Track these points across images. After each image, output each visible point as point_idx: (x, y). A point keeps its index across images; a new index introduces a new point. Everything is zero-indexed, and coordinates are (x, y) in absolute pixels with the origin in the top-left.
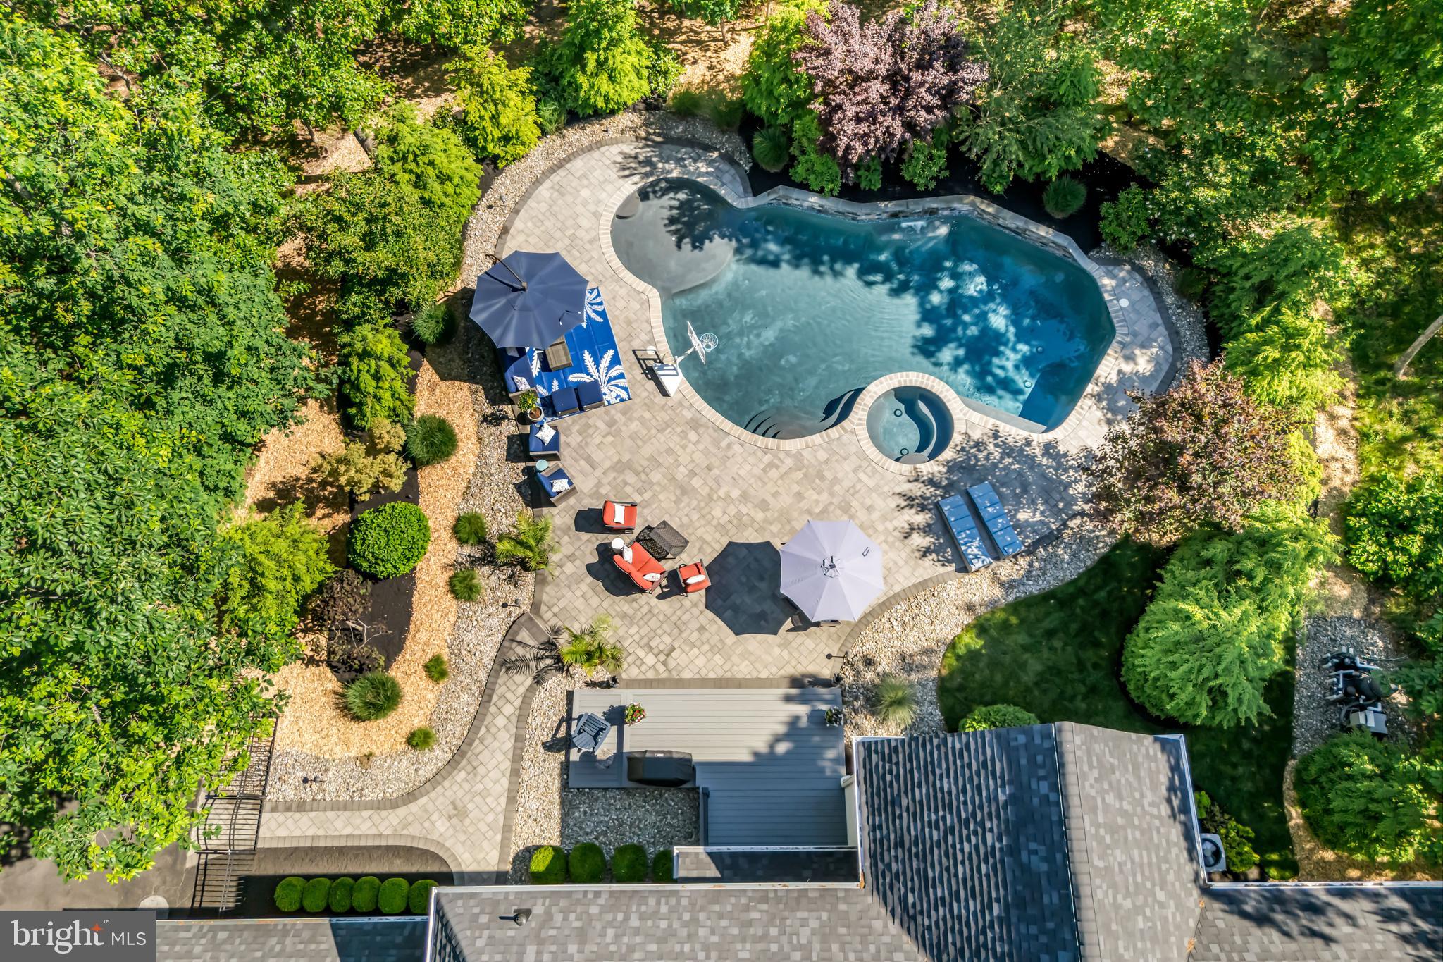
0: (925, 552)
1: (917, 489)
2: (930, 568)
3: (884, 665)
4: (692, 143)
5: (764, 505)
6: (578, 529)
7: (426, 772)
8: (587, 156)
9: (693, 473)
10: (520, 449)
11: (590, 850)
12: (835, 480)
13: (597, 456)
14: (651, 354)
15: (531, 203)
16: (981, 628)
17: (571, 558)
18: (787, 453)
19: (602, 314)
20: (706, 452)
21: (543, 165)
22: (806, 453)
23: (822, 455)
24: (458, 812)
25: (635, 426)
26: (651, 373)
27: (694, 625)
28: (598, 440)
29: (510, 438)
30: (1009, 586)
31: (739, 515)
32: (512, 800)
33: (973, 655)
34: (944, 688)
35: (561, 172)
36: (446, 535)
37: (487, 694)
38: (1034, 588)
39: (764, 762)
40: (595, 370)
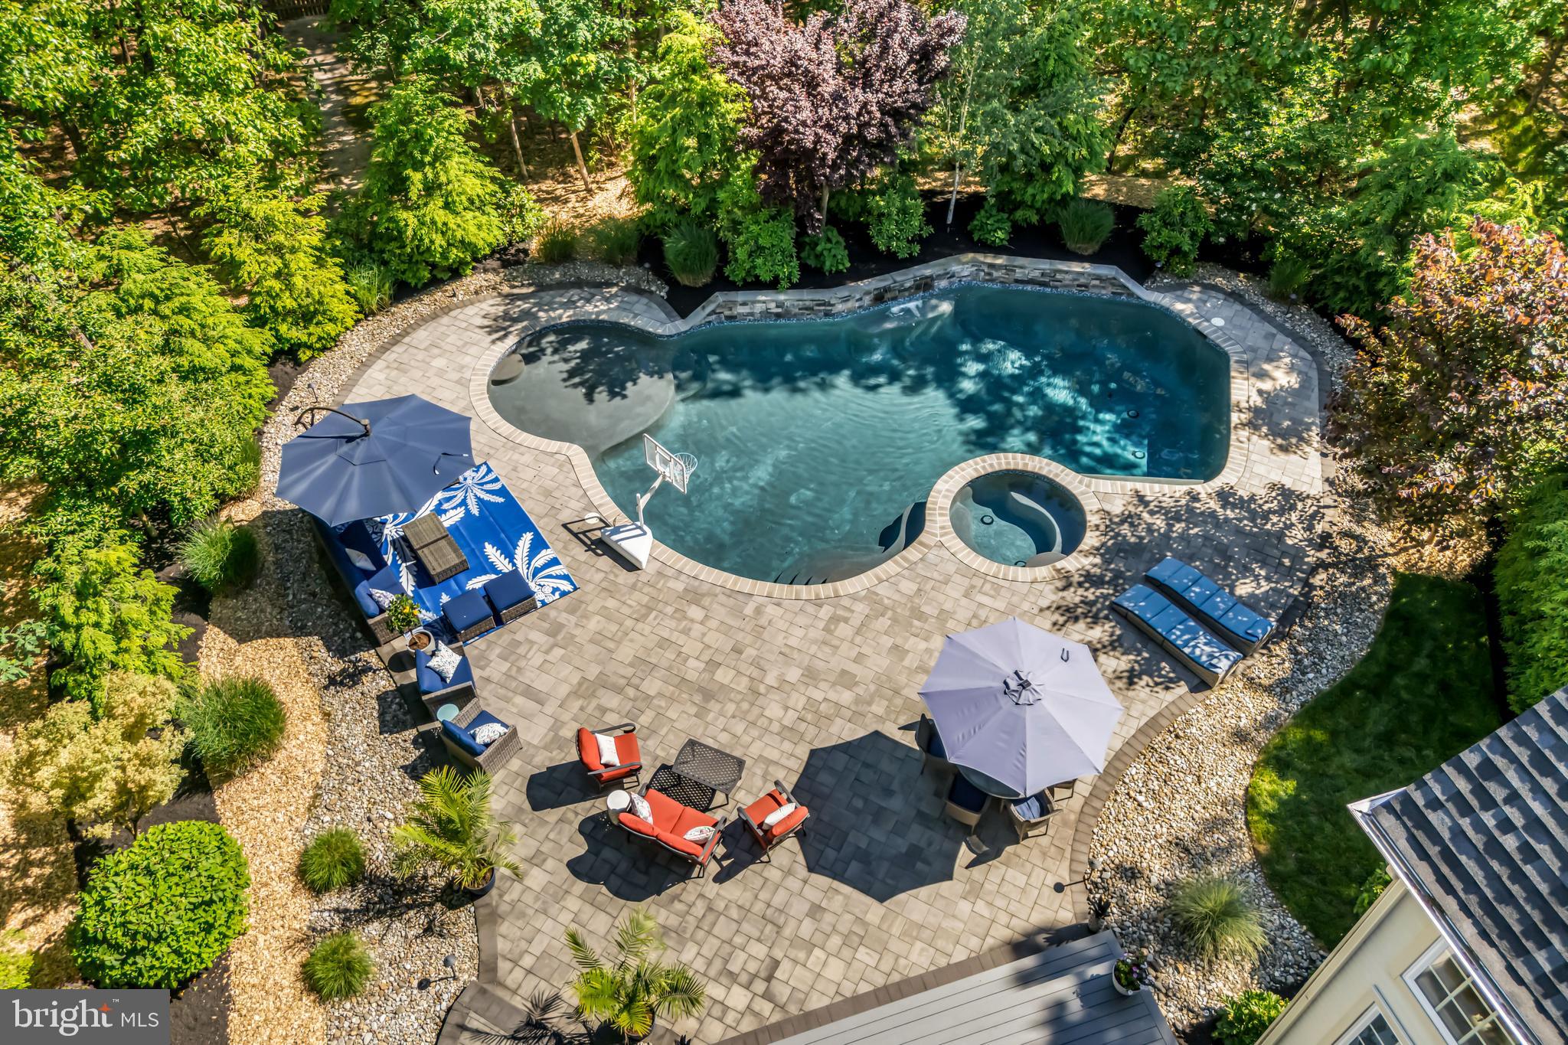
1: (1073, 597)
2: (1149, 699)
3: (1158, 869)
4: (579, 284)
5: (846, 679)
6: (537, 805)
8: (433, 324)
9: (712, 665)
10: (403, 709)
12: (944, 615)
13: (542, 683)
14: (593, 522)
15: (359, 390)
16: (1278, 763)
17: (536, 859)
18: (854, 597)
19: (503, 492)
20: (725, 629)
21: (369, 347)
22: (882, 590)
23: (908, 587)
25: (594, 624)
26: (602, 547)
27: (799, 908)
28: (537, 659)
29: (381, 698)
30: (1281, 689)
31: (811, 704)
33: (1292, 808)
34: (1278, 875)
35: (398, 348)
38: (1319, 682)
40: (508, 564)
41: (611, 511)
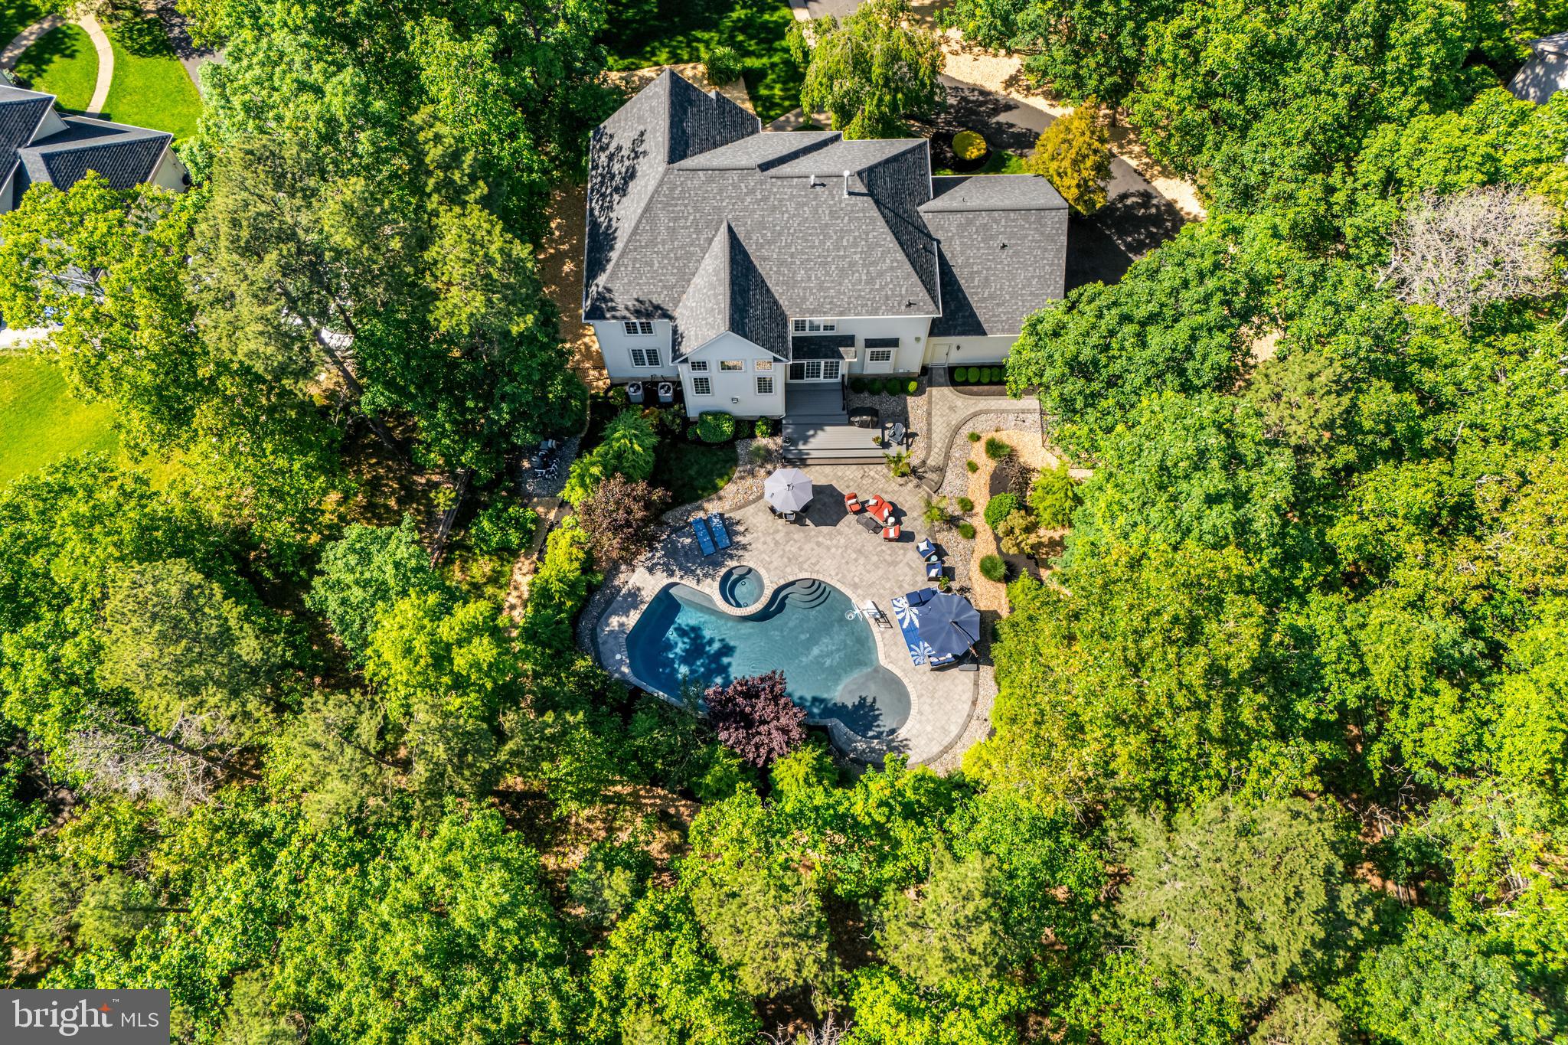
0: (738, 523)
1: (740, 552)
2: (736, 516)
3: (762, 471)
5: (819, 544)
6: (913, 533)
7: (970, 424)
8: (931, 754)
9: (856, 560)
10: (948, 573)
11: (892, 393)
12: (782, 556)
13: (907, 569)
14: (882, 625)
15: (961, 721)
16: (716, 489)
17: (915, 518)
18: (806, 570)
19: (911, 649)
20: (849, 571)
21: (958, 749)
22: (796, 571)
23: (788, 570)
24: (952, 409)
25: (888, 586)
26: (883, 615)
27: (851, 488)
28: (907, 577)
29: (955, 579)
30: (700, 508)
31: (831, 539)
32: (929, 414)
33: (721, 476)
34: (734, 461)
35: (945, 743)
36: (979, 529)
37: (947, 456)
38: (687, 508)
39: (819, 426)
40: (912, 615)
41: (877, 630)
